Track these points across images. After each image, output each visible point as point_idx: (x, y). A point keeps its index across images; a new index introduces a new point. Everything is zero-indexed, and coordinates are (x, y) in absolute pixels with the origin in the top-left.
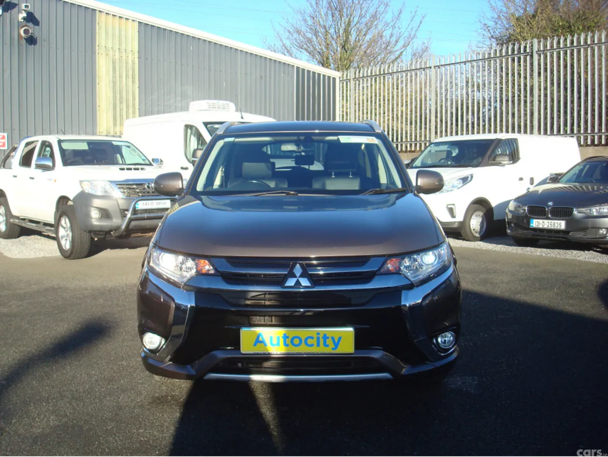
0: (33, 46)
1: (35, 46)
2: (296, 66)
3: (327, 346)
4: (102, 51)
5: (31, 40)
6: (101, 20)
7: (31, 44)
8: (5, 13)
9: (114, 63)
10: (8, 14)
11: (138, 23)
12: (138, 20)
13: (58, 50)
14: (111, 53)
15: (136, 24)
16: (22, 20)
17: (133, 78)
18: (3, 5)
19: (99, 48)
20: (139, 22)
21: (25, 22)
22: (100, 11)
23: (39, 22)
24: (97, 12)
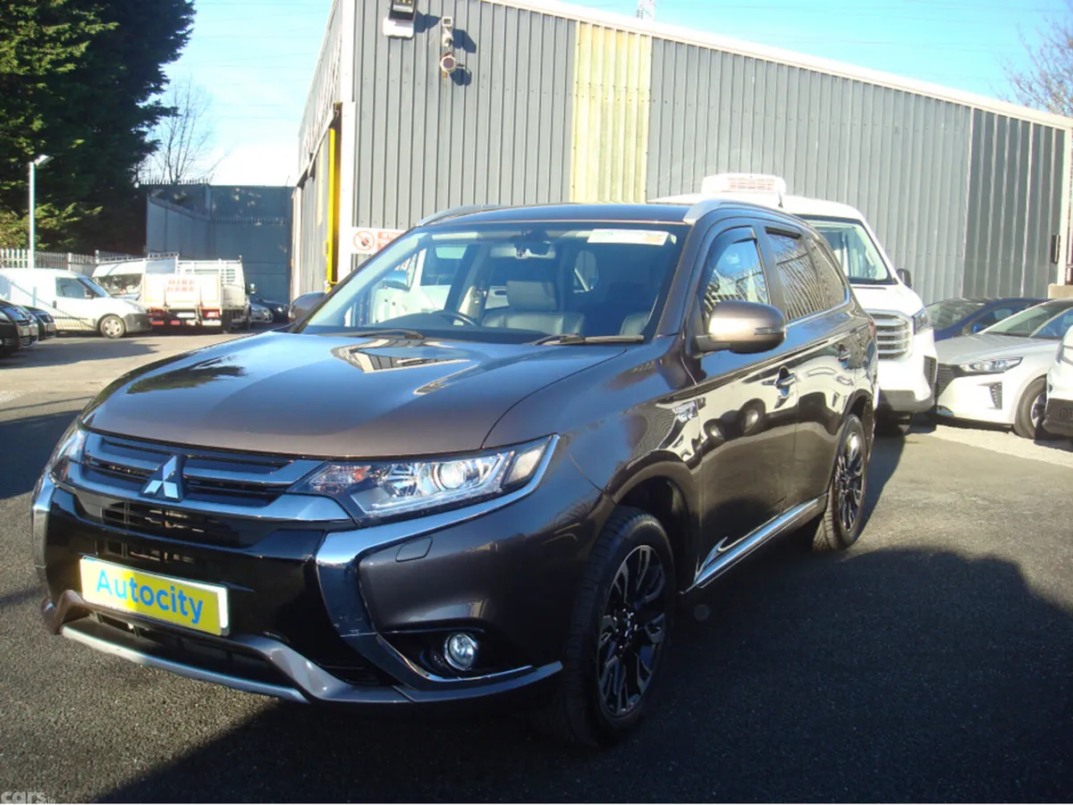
0: (463, 86)
1: (468, 87)
2: (973, 107)
3: (185, 613)
4: (584, 91)
5: (461, 77)
6: (584, 37)
7: (460, 83)
8: (418, 34)
9: (603, 110)
10: (423, 36)
11: (651, 39)
12: (651, 35)
13: (506, 92)
14: (599, 96)
15: (649, 40)
16: (447, 45)
17: (638, 137)
18: (413, 20)
19: (578, 87)
20: (653, 38)
21: (452, 47)
22: (581, 22)
23: (475, 46)
24: (578, 24)
